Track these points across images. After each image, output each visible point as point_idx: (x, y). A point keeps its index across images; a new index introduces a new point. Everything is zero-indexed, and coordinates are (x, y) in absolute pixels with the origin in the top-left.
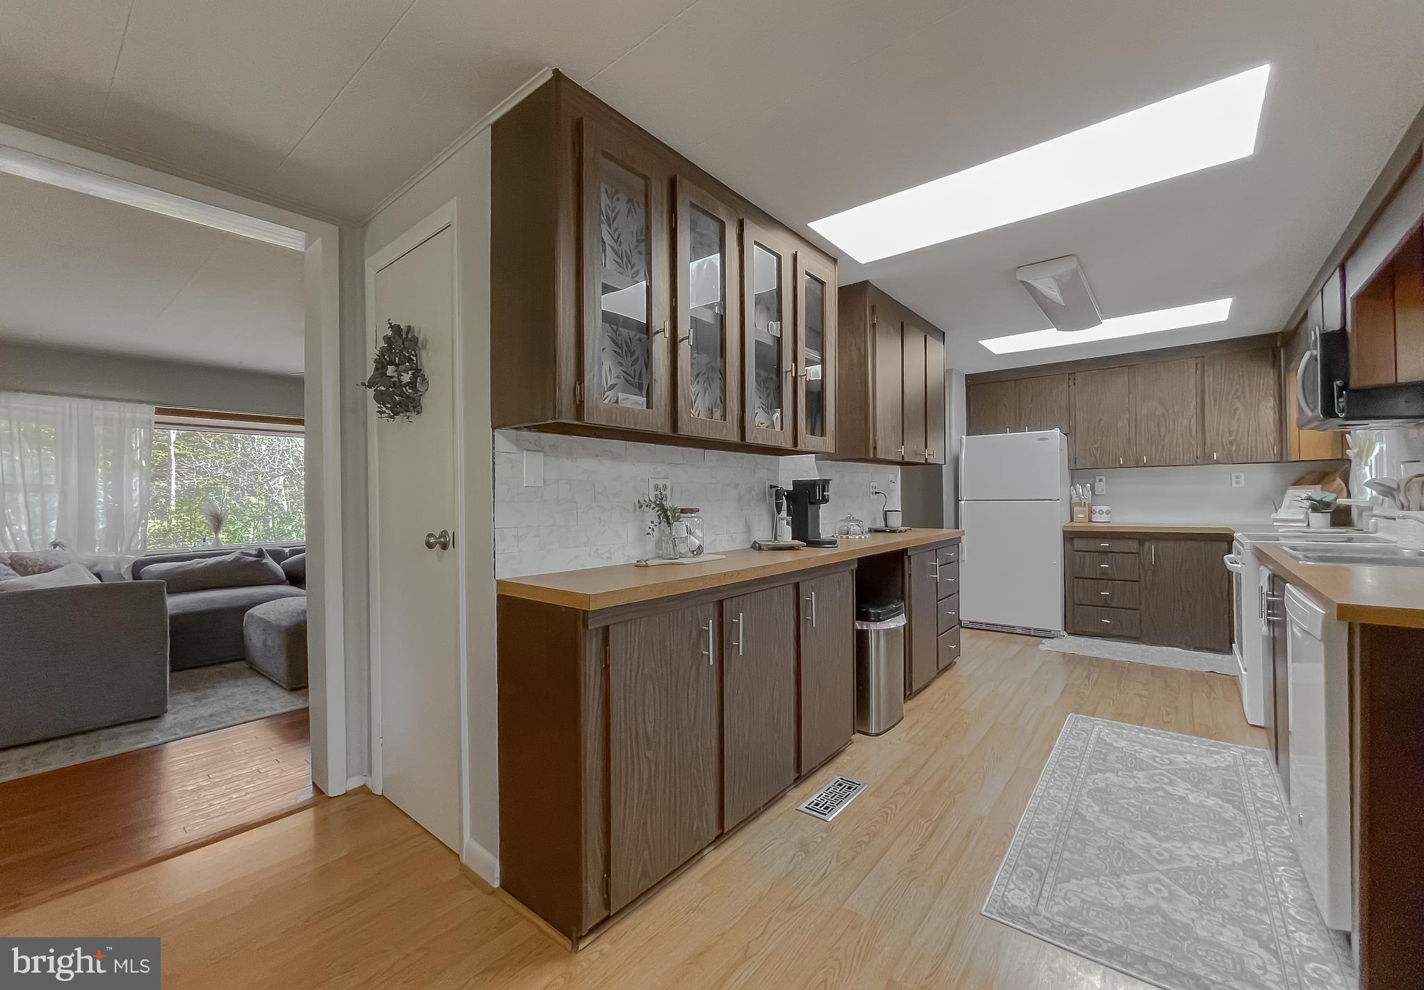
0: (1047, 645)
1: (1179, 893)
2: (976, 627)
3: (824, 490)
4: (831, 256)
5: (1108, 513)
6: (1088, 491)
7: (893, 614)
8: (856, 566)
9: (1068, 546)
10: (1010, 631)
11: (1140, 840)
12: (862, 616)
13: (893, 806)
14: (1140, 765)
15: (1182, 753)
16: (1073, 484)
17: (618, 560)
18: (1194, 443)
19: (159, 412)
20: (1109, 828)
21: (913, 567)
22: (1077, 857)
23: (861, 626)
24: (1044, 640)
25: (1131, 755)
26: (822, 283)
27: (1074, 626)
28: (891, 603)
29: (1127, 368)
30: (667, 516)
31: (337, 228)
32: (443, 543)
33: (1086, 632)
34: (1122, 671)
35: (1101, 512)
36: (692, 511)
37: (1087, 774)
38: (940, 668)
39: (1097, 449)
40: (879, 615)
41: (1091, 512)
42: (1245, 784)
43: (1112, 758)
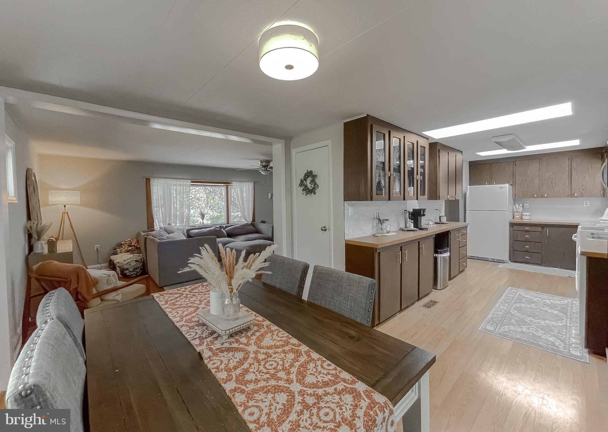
0: (501, 266)
1: (539, 330)
2: (472, 258)
3: (424, 212)
4: (427, 138)
5: (529, 215)
6: (521, 207)
7: (446, 251)
8: (435, 236)
9: (511, 228)
10: (486, 260)
11: (529, 319)
12: (436, 252)
13: (449, 308)
14: (533, 302)
15: (549, 300)
16: (514, 204)
17: (368, 234)
18: (567, 189)
19: (192, 182)
20: (519, 316)
21: (452, 236)
23: (435, 255)
24: (500, 264)
25: (530, 299)
26: (424, 147)
27: (514, 258)
28: (445, 248)
29: (539, 160)
30: (381, 222)
31: (284, 141)
32: (324, 229)
33: (519, 261)
34: (533, 275)
35: (526, 215)
36: (387, 220)
37: (514, 303)
38: (460, 271)
39: (525, 191)
40: (441, 252)
41: (522, 215)
42: (569, 309)
43: (523, 300)
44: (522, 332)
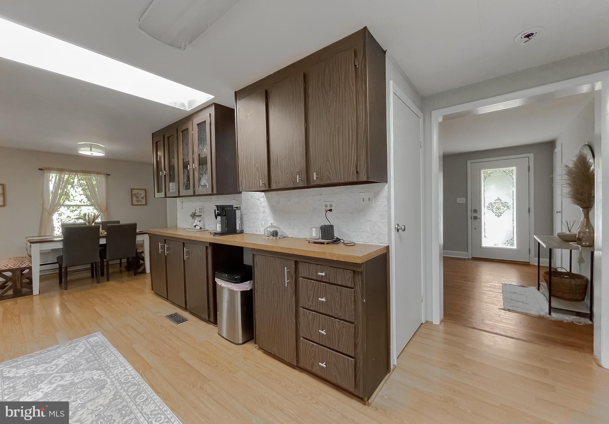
1: (64, 375)
22: (87, 357)
44: (59, 357)
